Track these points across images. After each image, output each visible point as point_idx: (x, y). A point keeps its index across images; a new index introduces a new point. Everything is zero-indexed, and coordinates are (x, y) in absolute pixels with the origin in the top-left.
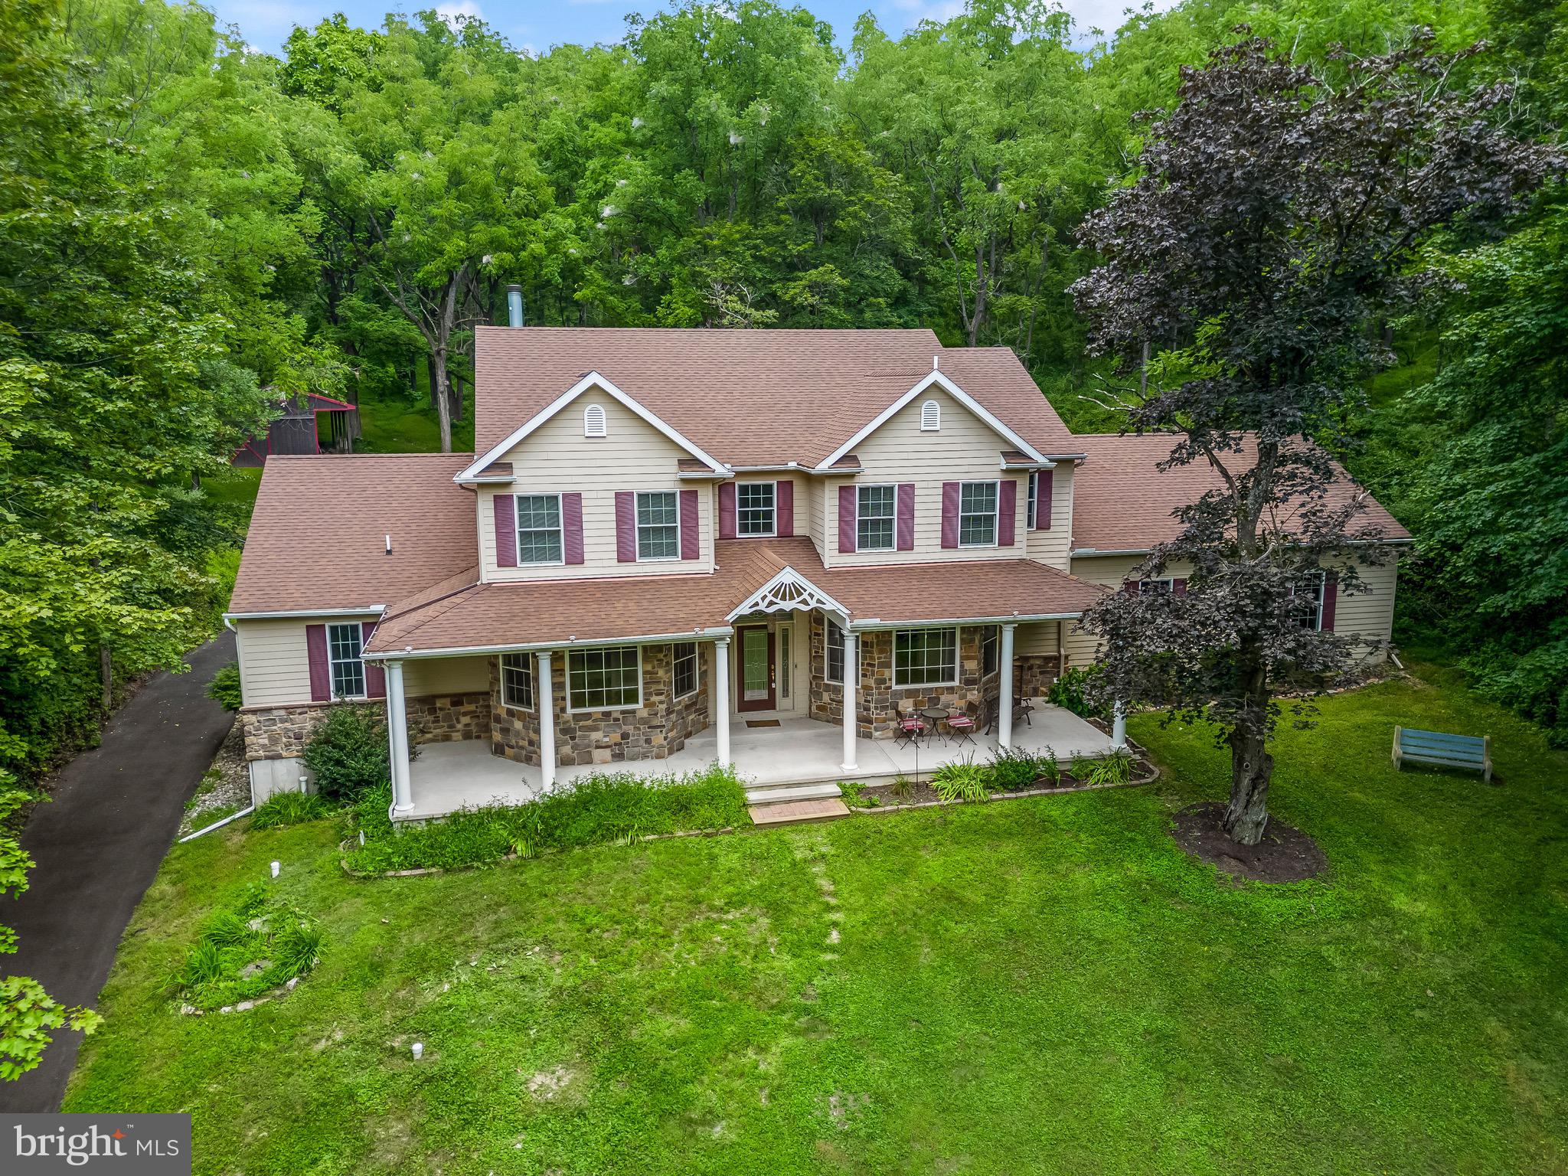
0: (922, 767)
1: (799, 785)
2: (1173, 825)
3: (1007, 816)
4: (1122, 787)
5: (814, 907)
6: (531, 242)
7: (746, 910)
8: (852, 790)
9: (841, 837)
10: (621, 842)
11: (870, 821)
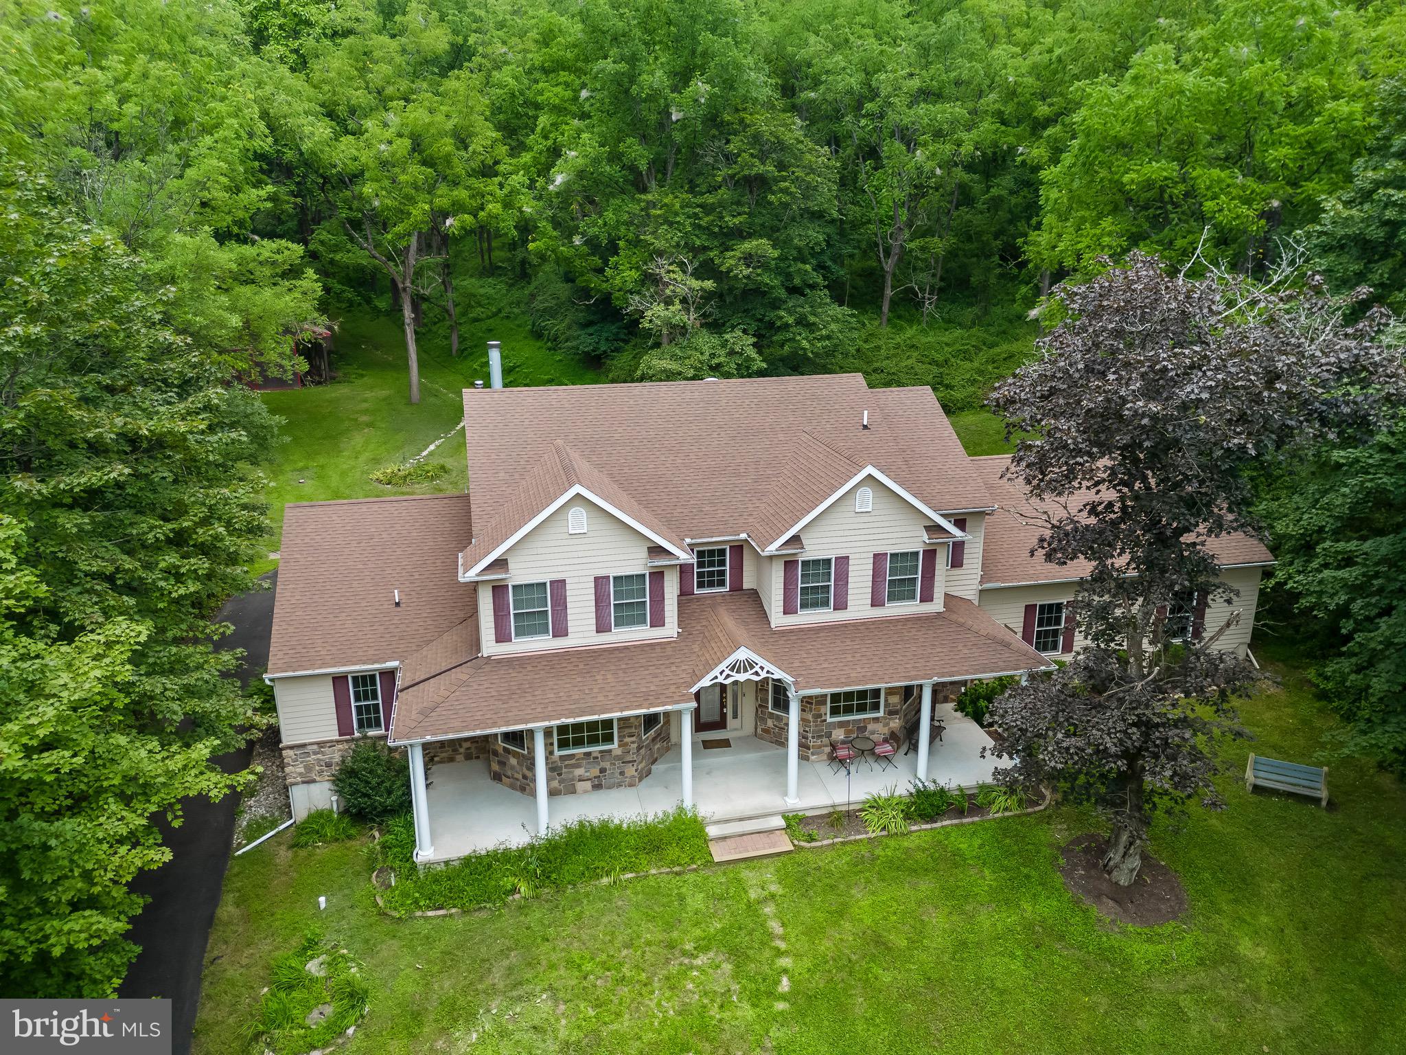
0: (852, 799)
1: (750, 818)
2: (1062, 861)
3: (924, 850)
4: (1019, 816)
5: (767, 953)
6: (489, 202)
7: (711, 954)
8: (796, 823)
9: (787, 875)
10: (605, 880)
11: (810, 856)
